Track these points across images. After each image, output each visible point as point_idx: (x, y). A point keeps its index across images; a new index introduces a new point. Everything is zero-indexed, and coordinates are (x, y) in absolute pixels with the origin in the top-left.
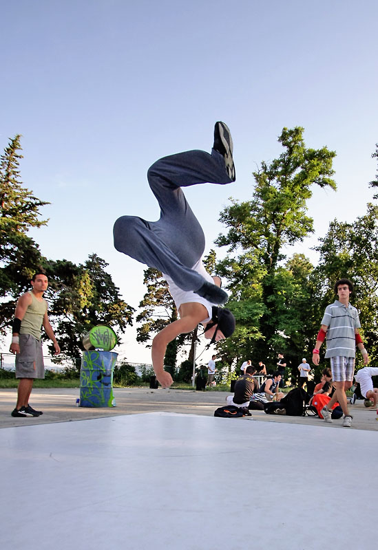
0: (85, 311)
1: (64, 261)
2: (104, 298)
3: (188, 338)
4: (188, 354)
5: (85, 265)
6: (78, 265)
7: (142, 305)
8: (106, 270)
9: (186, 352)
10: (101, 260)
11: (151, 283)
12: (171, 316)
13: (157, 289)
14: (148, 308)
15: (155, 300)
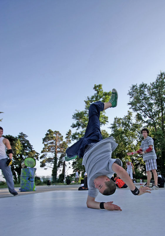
0: (18, 156)
1: (9, 135)
2: (26, 150)
3: (62, 165)
4: (62, 171)
5: (18, 137)
6: (15, 137)
7: (42, 152)
8: (27, 139)
9: (61, 170)
10: (25, 135)
11: (45, 143)
12: (54, 156)
13: (48, 145)
14: (44, 153)
15: (48, 150)
